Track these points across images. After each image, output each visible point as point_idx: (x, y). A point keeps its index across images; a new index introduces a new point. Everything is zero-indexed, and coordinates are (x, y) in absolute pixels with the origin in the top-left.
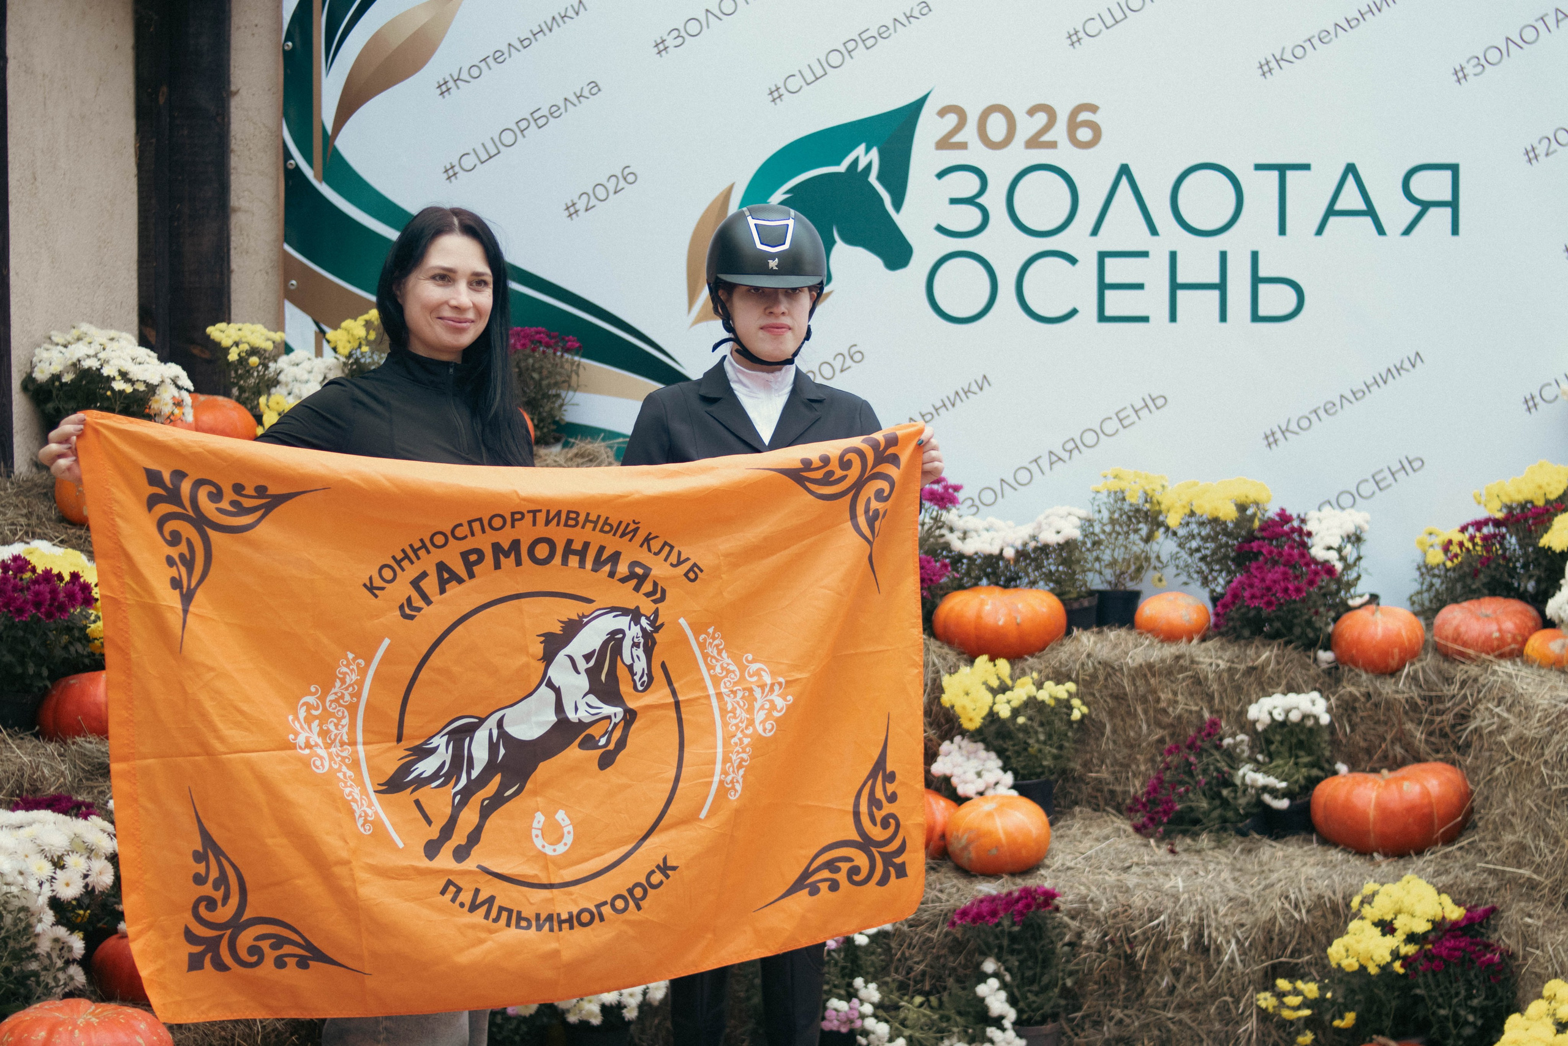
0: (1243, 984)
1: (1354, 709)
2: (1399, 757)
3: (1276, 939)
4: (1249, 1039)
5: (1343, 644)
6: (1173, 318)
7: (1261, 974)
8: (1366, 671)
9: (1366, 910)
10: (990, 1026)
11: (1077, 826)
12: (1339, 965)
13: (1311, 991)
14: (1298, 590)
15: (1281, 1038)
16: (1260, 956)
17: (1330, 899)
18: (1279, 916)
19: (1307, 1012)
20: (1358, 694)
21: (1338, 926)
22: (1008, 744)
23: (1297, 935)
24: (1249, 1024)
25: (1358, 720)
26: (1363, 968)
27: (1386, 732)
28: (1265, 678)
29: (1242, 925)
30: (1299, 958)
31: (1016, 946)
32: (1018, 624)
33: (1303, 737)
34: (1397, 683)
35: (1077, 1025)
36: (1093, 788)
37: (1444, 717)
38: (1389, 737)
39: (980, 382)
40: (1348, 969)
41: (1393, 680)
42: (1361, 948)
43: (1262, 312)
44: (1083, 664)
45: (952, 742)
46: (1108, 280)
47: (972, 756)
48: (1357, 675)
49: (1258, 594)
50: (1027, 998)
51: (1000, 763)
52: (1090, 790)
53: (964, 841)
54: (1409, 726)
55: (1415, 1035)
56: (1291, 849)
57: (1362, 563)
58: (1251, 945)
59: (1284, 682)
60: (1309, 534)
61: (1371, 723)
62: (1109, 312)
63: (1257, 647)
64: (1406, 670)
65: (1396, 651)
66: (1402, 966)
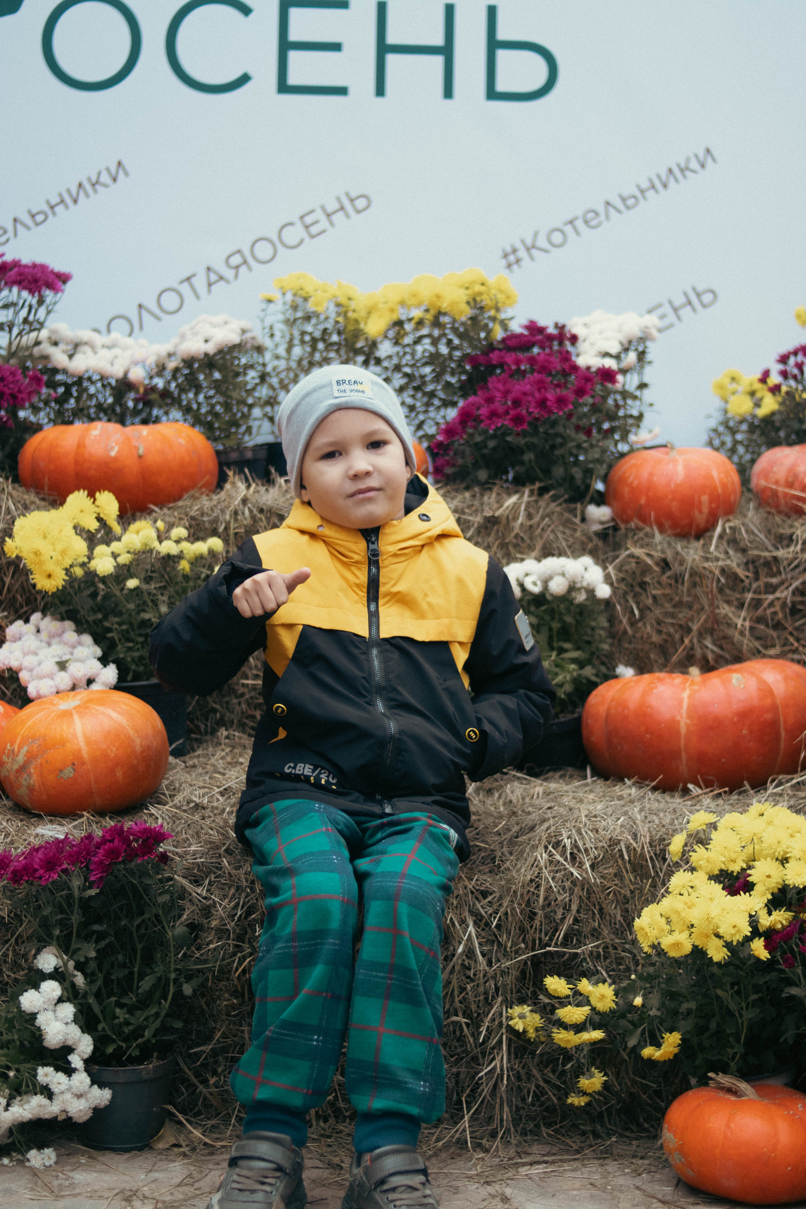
0: (486, 993)
1: (643, 585)
2: (710, 656)
3: (540, 913)
4: (495, 1086)
5: (626, 491)
6: (380, 90)
7: (515, 973)
8: (662, 531)
9: (699, 855)
10: (44, 1065)
11: (220, 754)
12: (656, 947)
13: (602, 997)
14: (561, 401)
15: (547, 1082)
16: (514, 944)
17: (628, 848)
18: (545, 873)
19: (597, 1035)
20: (649, 561)
21: (641, 890)
22: (112, 622)
23: (574, 907)
24: (497, 1062)
25: (650, 601)
26: (698, 953)
27: (691, 619)
28: (510, 538)
29: (485, 894)
30: (579, 944)
31: (96, 927)
32: (140, 457)
33: (568, 619)
34: (706, 546)
35: (204, 1065)
36: (249, 704)
37: (778, 594)
38: (695, 627)
39: (113, 170)
40: (672, 954)
41: (702, 542)
42: (695, 916)
43: (501, 86)
44: (236, 513)
45: (27, 621)
46: (294, 36)
47: (55, 641)
48: (647, 535)
49: (501, 410)
50: (115, 1017)
51: (99, 652)
52: (244, 706)
53: (21, 759)
54: (725, 610)
55: (774, 1072)
56: (553, 786)
57: (647, 395)
58: (498, 926)
59: (539, 547)
60: (574, 339)
61: (668, 607)
62: (293, 80)
63: (498, 494)
64: (719, 529)
65: (705, 498)
66: (766, 947)
